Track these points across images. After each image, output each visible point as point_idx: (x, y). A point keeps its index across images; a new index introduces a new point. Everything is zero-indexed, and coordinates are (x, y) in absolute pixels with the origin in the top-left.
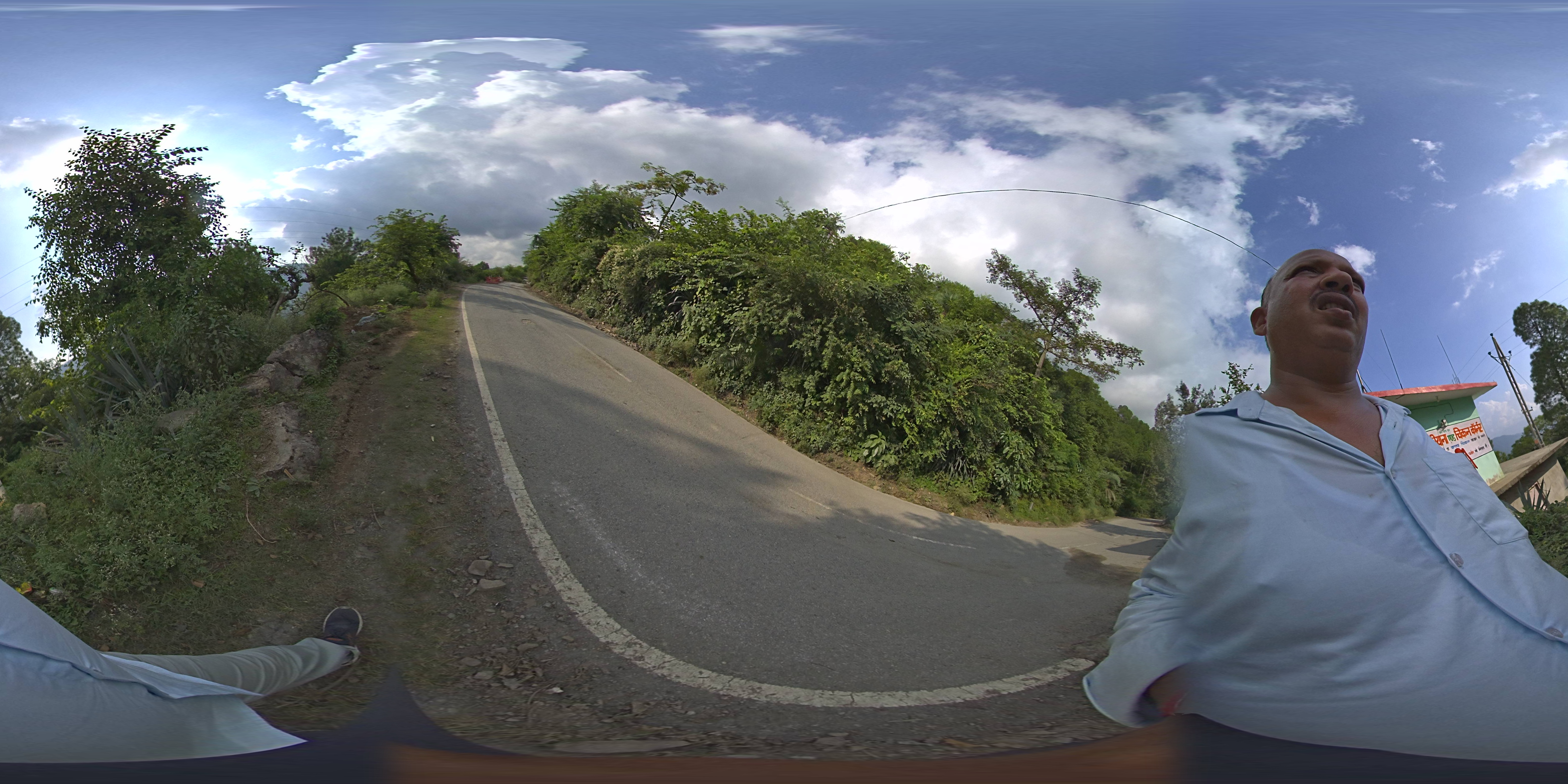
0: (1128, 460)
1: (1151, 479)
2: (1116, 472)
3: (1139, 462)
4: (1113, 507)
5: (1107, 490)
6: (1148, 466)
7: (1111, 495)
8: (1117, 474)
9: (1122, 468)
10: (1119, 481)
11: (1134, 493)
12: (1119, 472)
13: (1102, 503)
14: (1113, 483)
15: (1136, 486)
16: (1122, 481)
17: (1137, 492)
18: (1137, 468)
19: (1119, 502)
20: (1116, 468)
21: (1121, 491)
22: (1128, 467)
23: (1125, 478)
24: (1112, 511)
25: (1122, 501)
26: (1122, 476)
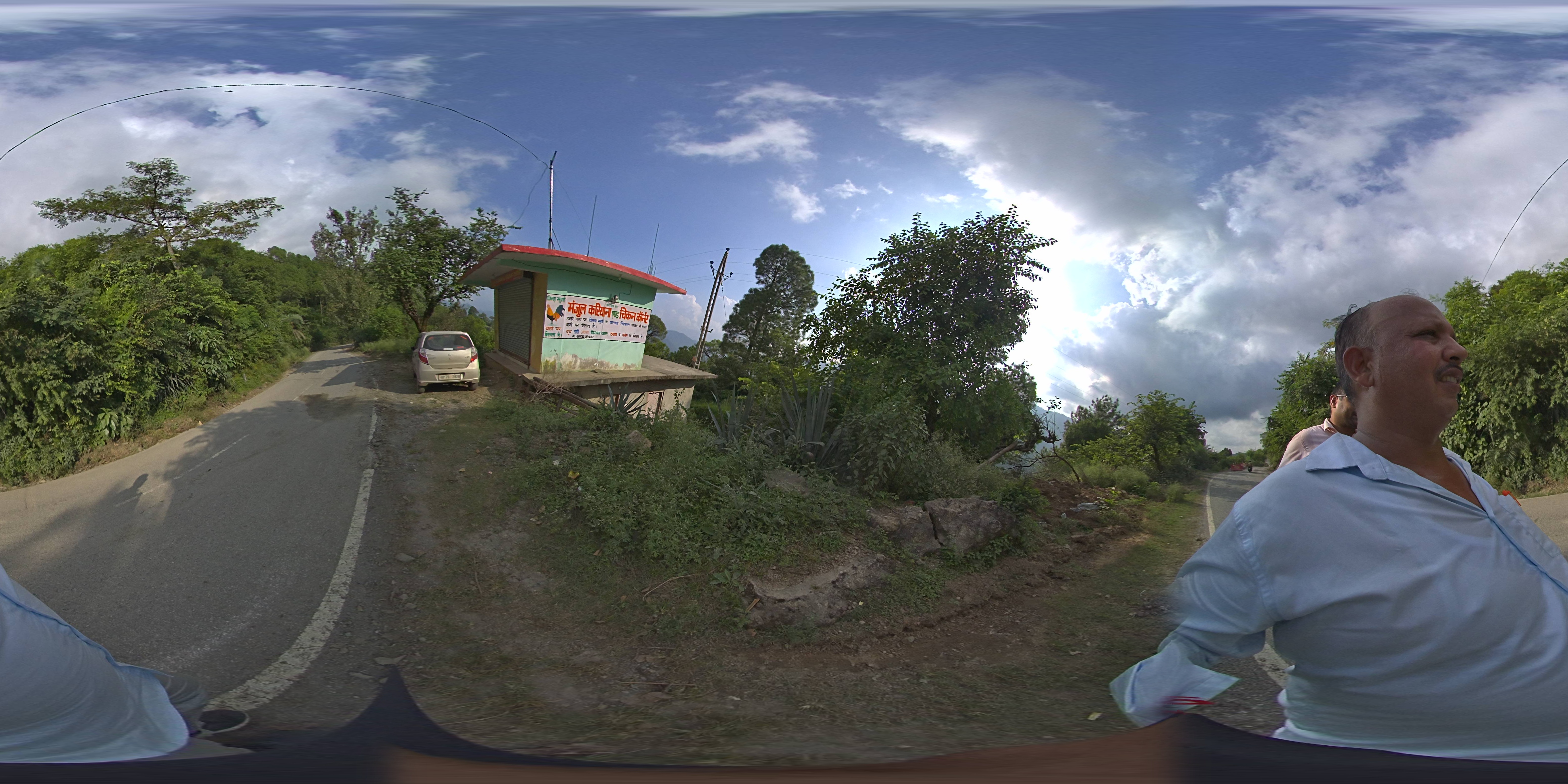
0: (301, 297)
1: (330, 308)
2: (295, 313)
3: (311, 295)
4: (305, 345)
5: (294, 331)
6: (322, 295)
7: (300, 335)
8: (297, 313)
9: (299, 306)
10: (301, 319)
11: (318, 325)
12: (298, 311)
13: (295, 345)
14: (297, 322)
15: (319, 318)
16: (304, 318)
17: (321, 324)
18: (312, 301)
19: (309, 339)
20: (293, 309)
21: (307, 328)
22: (304, 303)
23: (306, 315)
24: (306, 349)
25: (311, 337)
26: (302, 314)
